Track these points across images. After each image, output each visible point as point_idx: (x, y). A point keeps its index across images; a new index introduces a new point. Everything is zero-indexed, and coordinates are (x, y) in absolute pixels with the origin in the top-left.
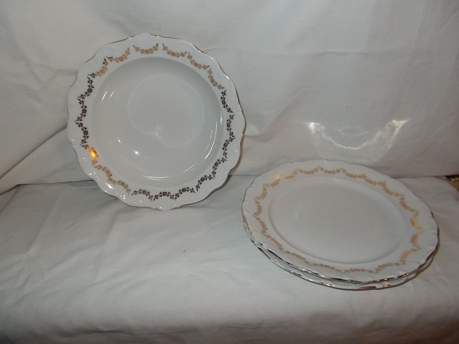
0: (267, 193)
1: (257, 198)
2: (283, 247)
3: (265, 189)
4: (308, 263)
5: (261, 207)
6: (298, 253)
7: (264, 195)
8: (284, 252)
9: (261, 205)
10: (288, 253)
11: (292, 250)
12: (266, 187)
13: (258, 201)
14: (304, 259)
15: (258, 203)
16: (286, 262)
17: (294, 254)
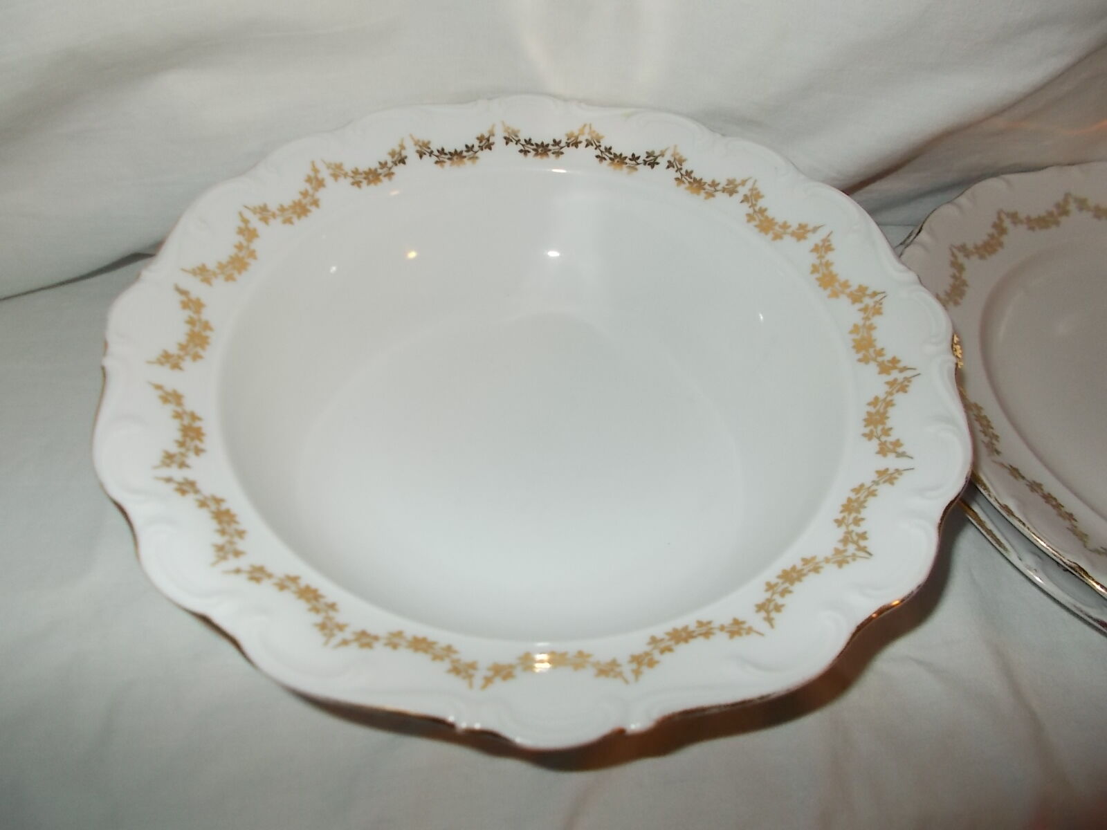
0: (1001, 244)
1: (963, 248)
2: (999, 446)
3: (1000, 228)
4: (1082, 537)
5: (964, 283)
6: (1053, 486)
7: (989, 248)
8: (1002, 465)
9: (966, 276)
10: (1015, 472)
11: (1035, 470)
12: (1007, 223)
13: (961, 259)
14: (1070, 517)
15: (960, 268)
16: (999, 503)
17: (1035, 487)
